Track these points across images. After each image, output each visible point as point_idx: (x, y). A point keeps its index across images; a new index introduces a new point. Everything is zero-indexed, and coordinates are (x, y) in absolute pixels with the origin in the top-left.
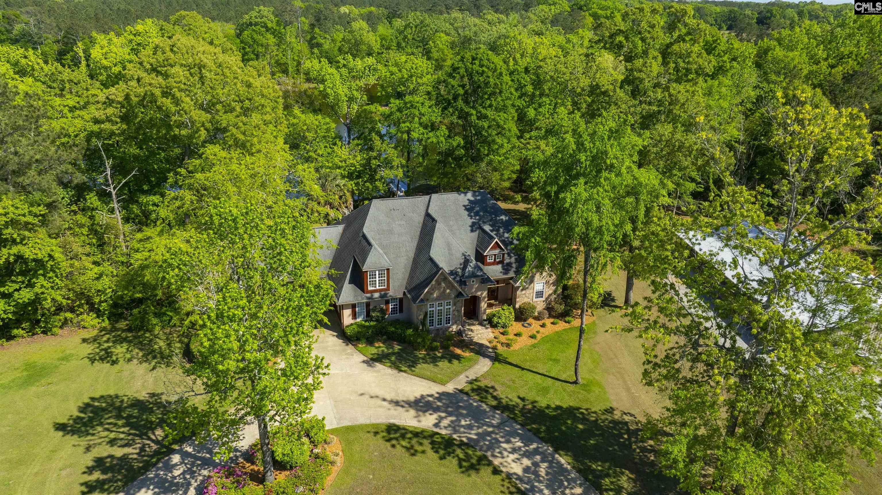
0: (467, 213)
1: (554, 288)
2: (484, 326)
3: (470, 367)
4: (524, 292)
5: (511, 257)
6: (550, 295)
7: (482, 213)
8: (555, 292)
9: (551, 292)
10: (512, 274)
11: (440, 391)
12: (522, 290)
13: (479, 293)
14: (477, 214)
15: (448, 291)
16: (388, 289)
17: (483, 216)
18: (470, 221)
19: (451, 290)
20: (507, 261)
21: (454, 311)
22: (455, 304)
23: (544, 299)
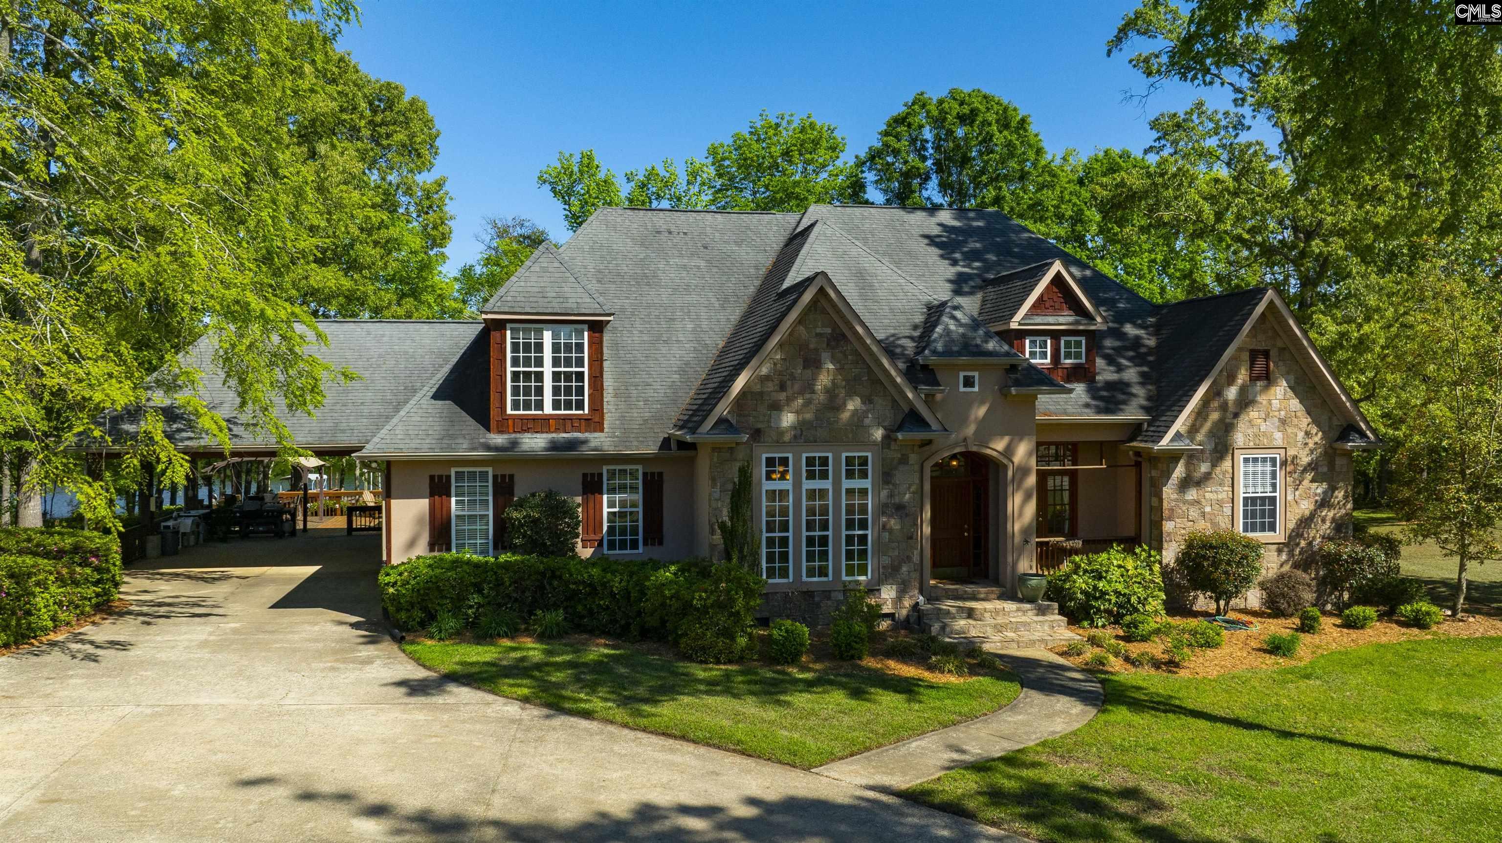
0: (935, 251)
1: (1320, 489)
2: (1031, 600)
3: (970, 717)
4: (1192, 494)
5: (1120, 369)
6: (1306, 522)
7: (992, 257)
8: (1324, 503)
9: (1306, 507)
10: (1132, 414)
11: (771, 795)
12: (1185, 484)
13: (1000, 445)
14: (972, 256)
15: (853, 405)
16: (594, 422)
17: (998, 263)
18: (951, 271)
19: (867, 400)
20: (1105, 373)
21: (883, 509)
22: (886, 477)
23: (1279, 536)
